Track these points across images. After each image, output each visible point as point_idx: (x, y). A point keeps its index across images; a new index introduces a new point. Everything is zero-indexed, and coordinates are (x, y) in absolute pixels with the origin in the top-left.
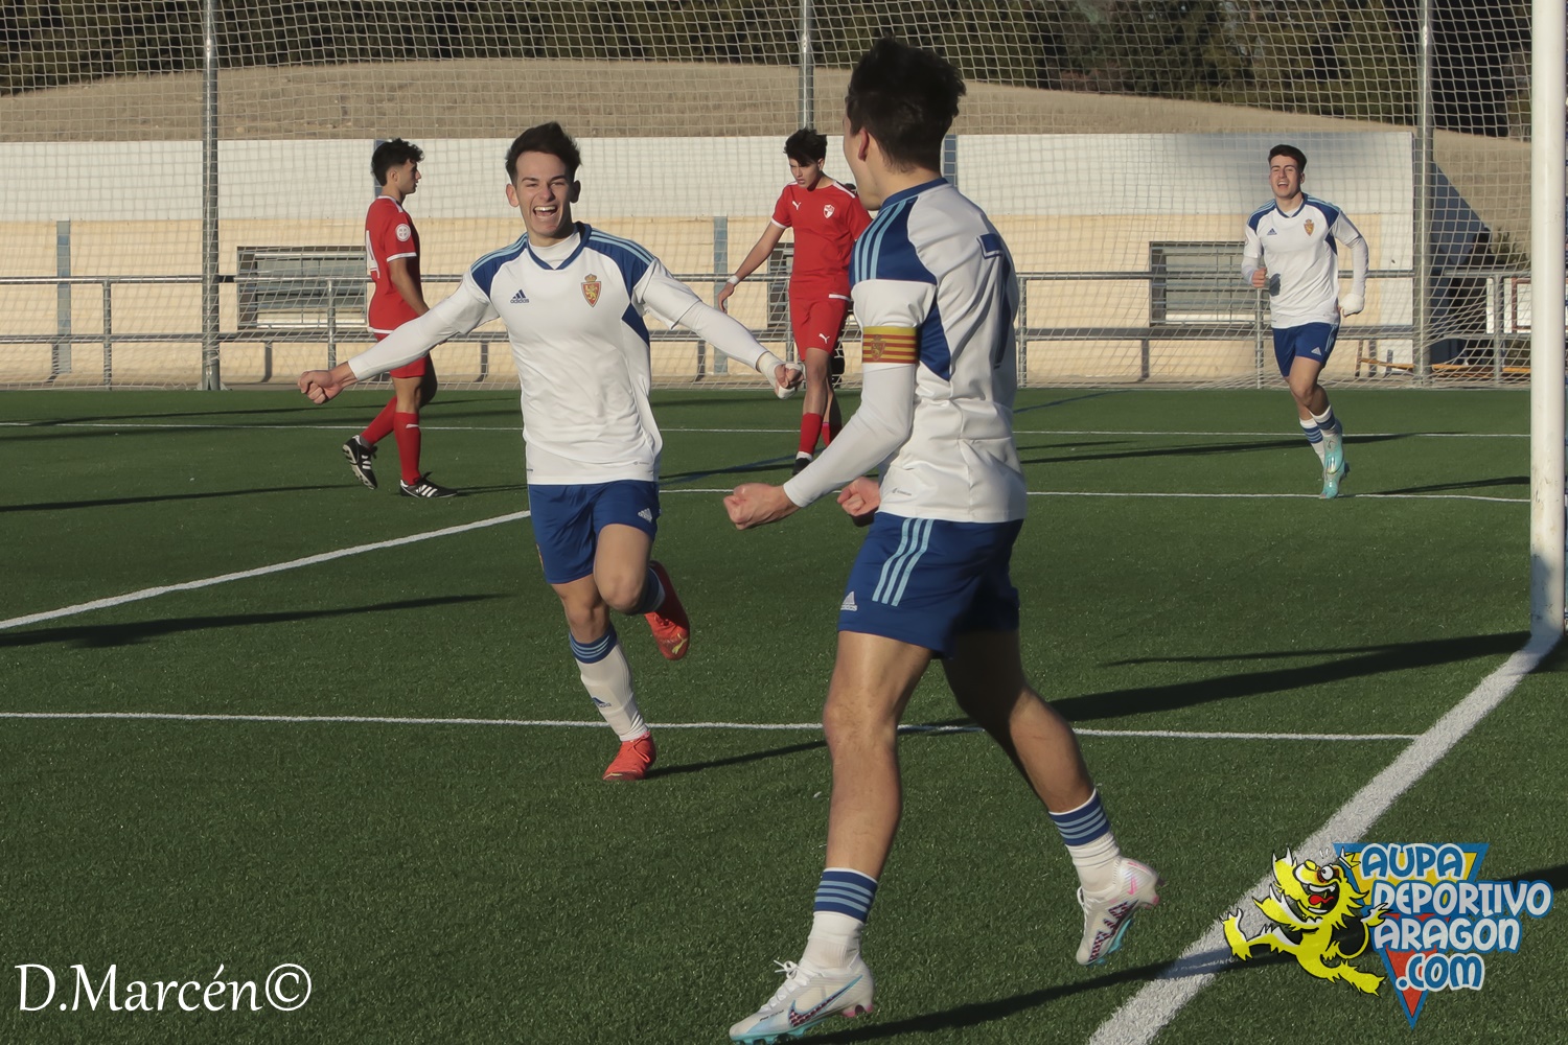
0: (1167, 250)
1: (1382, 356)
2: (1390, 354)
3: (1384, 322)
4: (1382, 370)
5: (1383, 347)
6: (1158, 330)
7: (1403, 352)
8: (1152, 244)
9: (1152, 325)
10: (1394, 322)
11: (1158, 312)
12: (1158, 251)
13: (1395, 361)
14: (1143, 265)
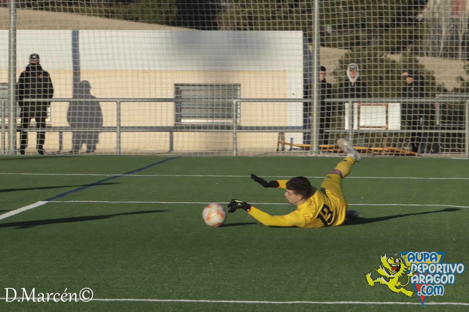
0: (181, 88)
1: (288, 140)
2: (292, 139)
3: (288, 124)
4: (288, 147)
5: (288, 136)
6: (178, 128)
7: (298, 139)
8: (176, 85)
9: (175, 125)
10: (294, 124)
11: (178, 118)
12: (178, 88)
13: (295, 142)
14: (171, 95)
